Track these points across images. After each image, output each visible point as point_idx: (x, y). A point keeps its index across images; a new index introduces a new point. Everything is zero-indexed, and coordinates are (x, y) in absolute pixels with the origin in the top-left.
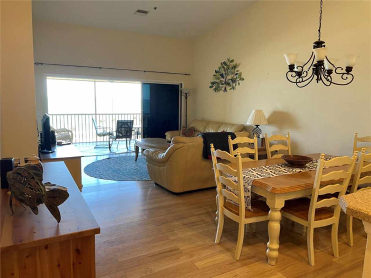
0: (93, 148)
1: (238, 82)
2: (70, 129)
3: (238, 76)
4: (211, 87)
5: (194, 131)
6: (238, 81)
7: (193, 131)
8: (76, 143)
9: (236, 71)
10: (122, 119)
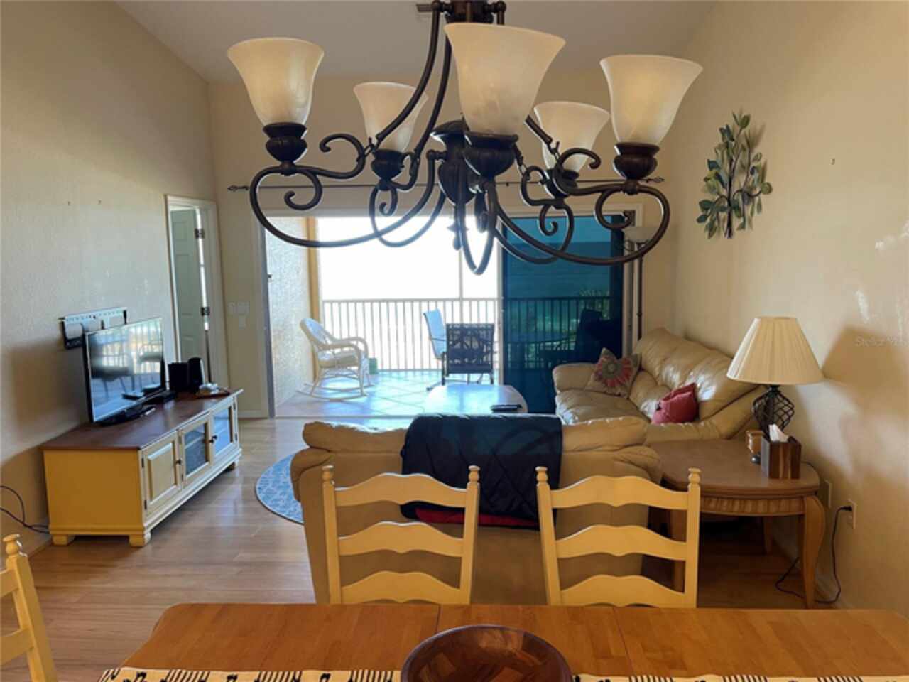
0: (425, 389)
1: (757, 199)
2: (361, 335)
3: (756, 176)
4: (701, 220)
5: (635, 370)
6: (757, 195)
7: (630, 369)
8: (406, 370)
9: (753, 156)
10: (453, 319)
